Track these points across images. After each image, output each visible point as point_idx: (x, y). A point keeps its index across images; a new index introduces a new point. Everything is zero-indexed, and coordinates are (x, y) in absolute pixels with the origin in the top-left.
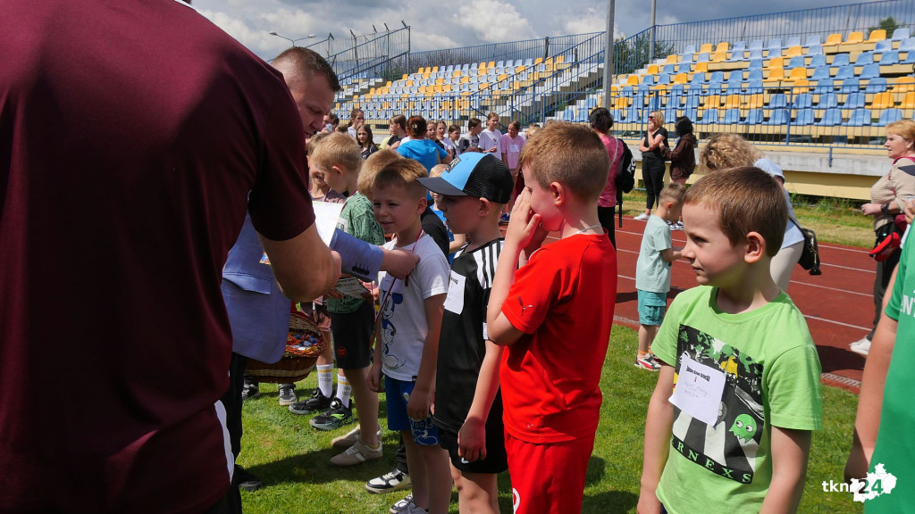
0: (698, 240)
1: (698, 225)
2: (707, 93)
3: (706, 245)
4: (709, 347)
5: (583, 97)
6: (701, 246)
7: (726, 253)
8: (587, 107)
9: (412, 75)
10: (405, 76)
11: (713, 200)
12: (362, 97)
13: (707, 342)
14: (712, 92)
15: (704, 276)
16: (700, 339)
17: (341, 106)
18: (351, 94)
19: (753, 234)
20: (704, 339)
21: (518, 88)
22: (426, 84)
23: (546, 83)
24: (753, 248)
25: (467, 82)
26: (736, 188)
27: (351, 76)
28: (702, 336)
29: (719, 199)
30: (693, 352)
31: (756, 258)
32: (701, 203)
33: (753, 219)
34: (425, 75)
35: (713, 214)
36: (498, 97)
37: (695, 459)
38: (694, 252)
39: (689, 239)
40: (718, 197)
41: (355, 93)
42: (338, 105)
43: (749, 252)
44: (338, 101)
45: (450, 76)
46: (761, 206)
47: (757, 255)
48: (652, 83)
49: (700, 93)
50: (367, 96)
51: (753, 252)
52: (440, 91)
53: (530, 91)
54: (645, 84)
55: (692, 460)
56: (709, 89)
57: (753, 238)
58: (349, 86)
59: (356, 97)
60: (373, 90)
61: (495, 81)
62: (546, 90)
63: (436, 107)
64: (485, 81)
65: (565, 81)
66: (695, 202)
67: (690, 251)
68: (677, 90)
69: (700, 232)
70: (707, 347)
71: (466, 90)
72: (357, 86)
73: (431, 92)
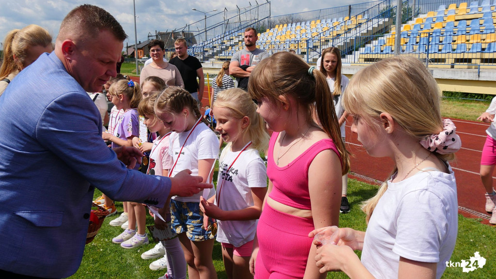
2: (457, 34)
5: (376, 39)
8: (379, 45)
9: (272, 29)
10: (268, 30)
14: (460, 33)
17: (232, 48)
18: (238, 41)
21: (335, 35)
22: (280, 34)
23: (351, 31)
25: (304, 32)
27: (237, 31)
34: (279, 29)
36: (324, 40)
41: (239, 41)
42: (230, 47)
45: (294, 29)
48: (419, 29)
49: (452, 34)
52: (288, 38)
53: (343, 36)
54: (415, 30)
56: (458, 31)
58: (236, 37)
59: (240, 43)
61: (321, 31)
62: (353, 35)
64: (315, 31)
65: (363, 30)
68: (436, 32)
71: (304, 37)
72: (240, 37)
73: (283, 39)
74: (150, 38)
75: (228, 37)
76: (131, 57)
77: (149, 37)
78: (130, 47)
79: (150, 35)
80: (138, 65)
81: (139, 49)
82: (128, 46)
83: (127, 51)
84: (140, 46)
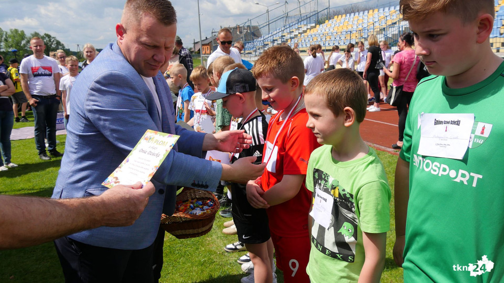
0: (316, 116)
1: (314, 106)
3: (320, 118)
4: (327, 181)
6: (317, 119)
7: (332, 122)
9: (331, 21)
10: (327, 21)
11: (322, 89)
12: (303, 35)
13: (326, 178)
15: (321, 138)
16: (323, 176)
19: (347, 108)
20: (325, 177)
21: (390, 23)
22: (338, 25)
24: (348, 117)
25: (361, 22)
26: (335, 81)
27: (297, 24)
28: (324, 175)
29: (325, 89)
30: (320, 184)
31: (350, 123)
32: (315, 92)
33: (347, 99)
34: (338, 20)
35: (323, 99)
36: (379, 30)
37: (321, 249)
38: (313, 123)
39: (309, 115)
40: (324, 87)
43: (346, 120)
44: (299, 33)
45: (352, 20)
46: (350, 91)
47: (351, 121)
50: (305, 34)
51: (349, 120)
52: (345, 28)
53: (397, 25)
55: (319, 250)
57: (347, 110)
58: (296, 29)
60: (308, 30)
63: (343, 38)
66: (311, 92)
67: (311, 123)
69: (316, 111)
70: (326, 181)
71: (361, 26)
72: (300, 29)
73: (340, 30)
74: (214, 34)
75: (288, 30)
76: (198, 53)
77: (212, 33)
78: (197, 43)
79: (213, 31)
80: (203, 60)
81: (203, 45)
82: (195, 42)
83: (194, 47)
84: (207, 42)
